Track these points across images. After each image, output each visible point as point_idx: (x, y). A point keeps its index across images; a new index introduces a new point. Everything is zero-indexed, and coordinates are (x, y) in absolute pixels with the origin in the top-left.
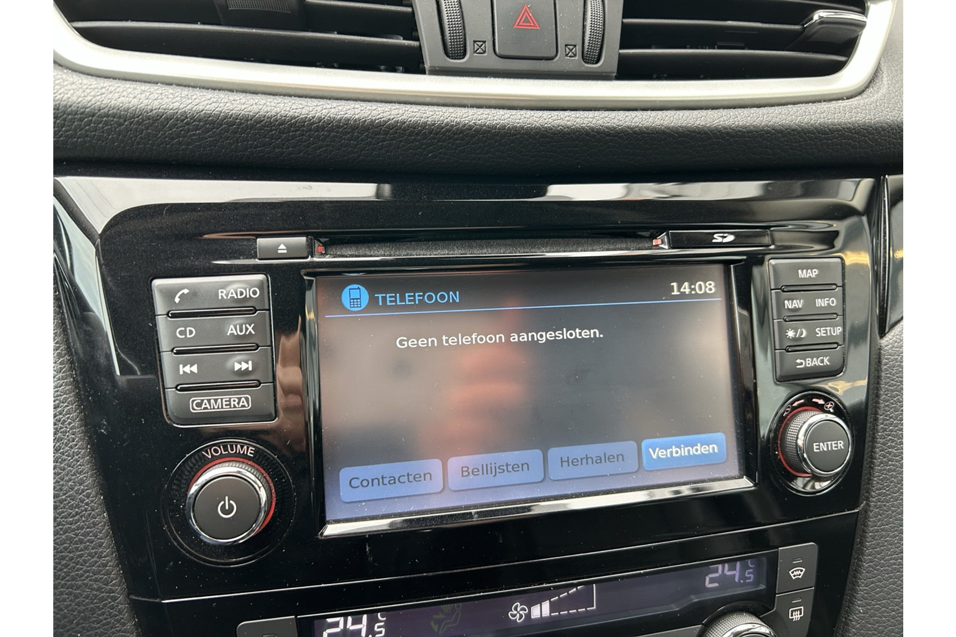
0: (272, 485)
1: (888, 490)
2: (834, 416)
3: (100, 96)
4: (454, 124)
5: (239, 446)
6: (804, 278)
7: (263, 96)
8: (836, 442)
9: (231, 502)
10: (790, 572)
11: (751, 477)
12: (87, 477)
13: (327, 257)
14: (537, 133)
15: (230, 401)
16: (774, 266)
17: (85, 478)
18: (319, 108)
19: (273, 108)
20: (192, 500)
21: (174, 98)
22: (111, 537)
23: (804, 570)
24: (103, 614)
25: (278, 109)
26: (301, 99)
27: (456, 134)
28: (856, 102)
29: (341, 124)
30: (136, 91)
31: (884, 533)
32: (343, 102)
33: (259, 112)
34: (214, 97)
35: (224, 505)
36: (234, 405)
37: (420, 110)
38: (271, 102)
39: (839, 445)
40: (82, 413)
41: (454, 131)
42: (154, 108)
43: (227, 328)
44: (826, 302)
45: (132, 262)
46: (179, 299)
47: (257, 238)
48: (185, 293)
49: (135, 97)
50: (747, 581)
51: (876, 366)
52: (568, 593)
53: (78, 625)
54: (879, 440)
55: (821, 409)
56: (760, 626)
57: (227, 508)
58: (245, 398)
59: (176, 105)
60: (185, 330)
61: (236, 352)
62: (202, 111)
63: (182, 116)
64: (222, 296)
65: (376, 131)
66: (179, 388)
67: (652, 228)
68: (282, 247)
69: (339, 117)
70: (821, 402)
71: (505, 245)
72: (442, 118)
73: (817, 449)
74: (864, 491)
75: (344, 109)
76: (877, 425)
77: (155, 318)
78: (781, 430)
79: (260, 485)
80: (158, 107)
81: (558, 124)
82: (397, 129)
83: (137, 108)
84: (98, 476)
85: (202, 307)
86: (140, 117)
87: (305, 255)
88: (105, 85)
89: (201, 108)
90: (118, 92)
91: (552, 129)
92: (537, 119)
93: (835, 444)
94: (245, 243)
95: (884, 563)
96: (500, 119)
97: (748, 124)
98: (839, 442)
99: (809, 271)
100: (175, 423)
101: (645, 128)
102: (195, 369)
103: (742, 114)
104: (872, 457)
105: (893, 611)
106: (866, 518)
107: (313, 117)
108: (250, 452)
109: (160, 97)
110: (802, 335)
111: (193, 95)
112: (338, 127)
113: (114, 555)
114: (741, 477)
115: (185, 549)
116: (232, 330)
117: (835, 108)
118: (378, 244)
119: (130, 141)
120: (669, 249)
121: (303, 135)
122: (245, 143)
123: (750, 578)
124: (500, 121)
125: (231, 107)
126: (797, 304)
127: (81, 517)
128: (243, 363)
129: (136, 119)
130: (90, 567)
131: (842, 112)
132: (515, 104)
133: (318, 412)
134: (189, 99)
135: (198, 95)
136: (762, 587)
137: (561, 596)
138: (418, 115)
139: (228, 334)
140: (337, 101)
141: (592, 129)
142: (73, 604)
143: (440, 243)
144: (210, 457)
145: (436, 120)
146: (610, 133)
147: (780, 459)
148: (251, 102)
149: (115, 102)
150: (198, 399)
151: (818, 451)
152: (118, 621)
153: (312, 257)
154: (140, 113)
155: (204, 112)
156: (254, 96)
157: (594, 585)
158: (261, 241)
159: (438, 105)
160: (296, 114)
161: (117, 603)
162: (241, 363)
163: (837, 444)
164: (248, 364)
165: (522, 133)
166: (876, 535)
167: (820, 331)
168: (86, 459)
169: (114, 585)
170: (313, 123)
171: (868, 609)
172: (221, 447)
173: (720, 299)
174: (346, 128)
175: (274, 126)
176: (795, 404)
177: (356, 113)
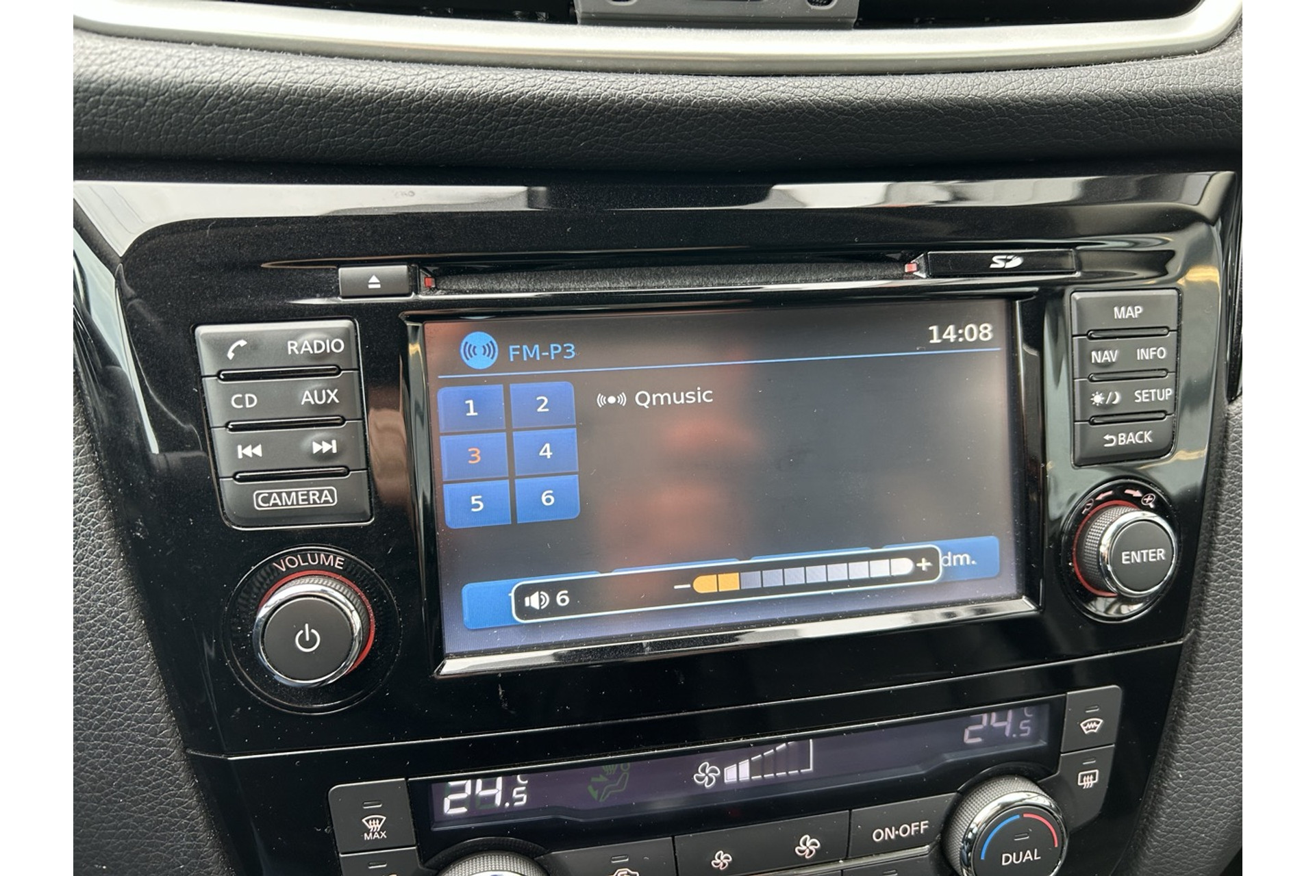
0: (369, 607)
1: (1227, 615)
2: (1155, 515)
3: (109, 66)
4: (616, 98)
5: (322, 555)
6: (1122, 319)
7: (340, 61)
8: (1154, 550)
9: (313, 631)
10: (1082, 725)
11: (1033, 597)
12: (121, 595)
13: (438, 293)
14: (736, 111)
15: (308, 495)
16: (1078, 302)
17: (118, 597)
18: (421, 79)
19: (354, 79)
20: (260, 629)
21: (213, 65)
22: (158, 674)
23: (1101, 721)
24: (152, 773)
25: (362, 80)
26: (397, 64)
27: (618, 113)
28: (1211, 58)
29: (453, 101)
30: (159, 56)
31: (1218, 672)
32: (455, 69)
33: (335, 85)
34: (270, 64)
35: (303, 635)
36: (314, 500)
37: (566, 78)
38: (351, 70)
39: (1158, 554)
40: (110, 509)
41: (615, 110)
42: (185, 81)
43: (300, 395)
44: (1152, 353)
45: (167, 304)
46: (233, 355)
47: (339, 267)
48: (242, 345)
49: (158, 65)
50: (1022, 735)
51: (1221, 443)
52: (775, 750)
53: (119, 789)
54: (1218, 545)
55: (1137, 503)
56: (1036, 795)
57: (308, 639)
58: (328, 490)
59: (216, 76)
60: (243, 398)
61: (314, 428)
62: (253, 84)
63: (225, 92)
64: (292, 350)
65: (502, 111)
66: (237, 477)
67: (903, 248)
68: (374, 279)
69: (450, 90)
70: (1137, 494)
71: (692, 274)
72: (598, 90)
73: (1127, 560)
74: (1193, 616)
75: (457, 80)
76: (1217, 525)
77: (201, 381)
78: (1079, 532)
79: (352, 608)
80: (191, 79)
81: (767, 97)
82: (533, 108)
83: (161, 81)
84: (136, 593)
85: (265, 366)
86: (167, 94)
87: (407, 291)
88: (116, 48)
89: (252, 80)
90: (135, 59)
91: (758, 105)
92: (737, 91)
93: (1153, 553)
94: (323, 274)
95: (1216, 712)
96: (683, 91)
97: (1048, 93)
98: (1159, 550)
99: (1130, 308)
100: (234, 525)
101: (895, 101)
102: (258, 451)
103: (1041, 78)
104: (1207, 569)
105: (1225, 776)
106: (1194, 652)
107: (413, 92)
108: (338, 563)
109: (193, 65)
110: (1114, 400)
111: (239, 61)
112: (449, 105)
113: (163, 697)
114: (1018, 597)
115: (256, 691)
116: (307, 397)
117: (1180, 68)
118: (510, 274)
119: (155, 129)
120: (927, 277)
121: (399, 118)
122: (318, 130)
123: (1025, 731)
124: (682, 94)
125: (295, 78)
126: (1110, 356)
127: (117, 647)
128: (324, 443)
129: (162, 97)
130: (131, 713)
131: (1190, 73)
132: (707, 67)
133: (430, 510)
134: (234, 66)
135: (248, 60)
136: (1042, 743)
137: (765, 754)
138: (564, 86)
139: (303, 403)
140: (446, 67)
141: (818, 104)
142: (112, 761)
143: (599, 272)
144: (284, 570)
145: (590, 93)
146: (845, 110)
147: (1075, 573)
148: (323, 69)
149: (131, 73)
150: (265, 493)
151: (1128, 562)
152: (172, 783)
153: (417, 293)
154: (166, 89)
155: (256, 85)
156: (328, 61)
157: (811, 740)
158: (343, 272)
159: (594, 70)
160: (388, 88)
161: (170, 759)
162: (321, 444)
163: (1155, 553)
164: (331, 444)
165: (715, 112)
166: (1206, 675)
167: (1141, 394)
168: (119, 571)
169: (164, 736)
170: (413, 101)
171: (1189, 773)
172: (299, 556)
173: (999, 349)
174: (460, 107)
175: (357, 105)
176: (1100, 498)
177: (474, 85)
